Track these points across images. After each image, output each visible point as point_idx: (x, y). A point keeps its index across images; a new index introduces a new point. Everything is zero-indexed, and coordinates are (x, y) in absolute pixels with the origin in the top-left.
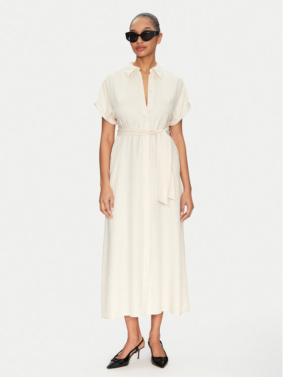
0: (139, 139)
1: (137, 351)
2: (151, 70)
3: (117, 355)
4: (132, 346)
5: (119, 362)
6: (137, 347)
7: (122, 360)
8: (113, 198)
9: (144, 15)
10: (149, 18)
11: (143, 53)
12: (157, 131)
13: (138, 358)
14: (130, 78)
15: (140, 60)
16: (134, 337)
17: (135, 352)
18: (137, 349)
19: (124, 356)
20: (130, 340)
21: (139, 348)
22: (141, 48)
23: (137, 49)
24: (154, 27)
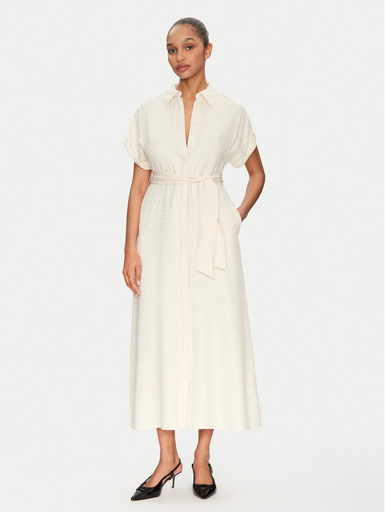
0: (173, 190)
1: (172, 476)
2: (197, 95)
3: (145, 483)
4: (165, 471)
5: (147, 492)
6: (173, 471)
7: (151, 488)
8: (140, 267)
9: (183, 22)
10: (190, 26)
11: (186, 74)
12: (199, 178)
13: (173, 487)
14: (169, 106)
15: (184, 83)
16: (168, 457)
17: (169, 479)
18: (171, 475)
19: (154, 484)
20: (163, 462)
21: (175, 473)
22: (182, 67)
23: (178, 69)
24: (199, 36)
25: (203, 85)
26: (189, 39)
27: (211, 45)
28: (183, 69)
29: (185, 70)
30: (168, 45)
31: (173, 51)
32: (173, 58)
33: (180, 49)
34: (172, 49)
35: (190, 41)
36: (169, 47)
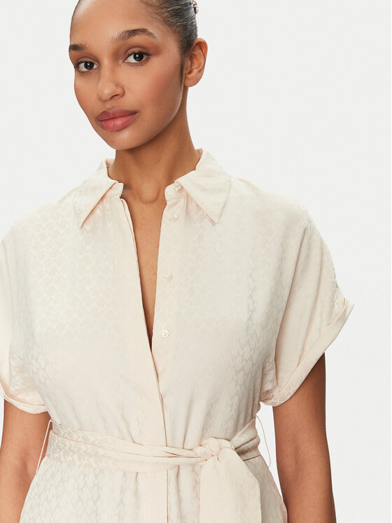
2: (170, 191)
22: (114, 118)
23: (104, 121)
24: (166, 22)
25: (185, 158)
26: (133, 32)
27: (202, 46)
28: (119, 122)
29: (124, 127)
30: (73, 48)
31: (90, 66)
32: (89, 86)
33: (106, 62)
34: (84, 60)
35: (138, 39)
36: (75, 53)
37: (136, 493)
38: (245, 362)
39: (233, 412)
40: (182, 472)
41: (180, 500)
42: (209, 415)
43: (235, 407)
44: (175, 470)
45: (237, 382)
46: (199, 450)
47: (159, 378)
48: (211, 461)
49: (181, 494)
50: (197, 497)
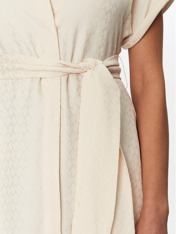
37: (40, 90)
38: (111, 7)
39: (104, 41)
40: (70, 79)
41: (68, 97)
42: (88, 42)
43: (105, 38)
44: (66, 77)
45: (103, 37)
46: (82, 65)
47: (55, 16)
48: (89, 72)
49: (69, 92)
50: (80, 95)
